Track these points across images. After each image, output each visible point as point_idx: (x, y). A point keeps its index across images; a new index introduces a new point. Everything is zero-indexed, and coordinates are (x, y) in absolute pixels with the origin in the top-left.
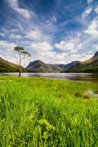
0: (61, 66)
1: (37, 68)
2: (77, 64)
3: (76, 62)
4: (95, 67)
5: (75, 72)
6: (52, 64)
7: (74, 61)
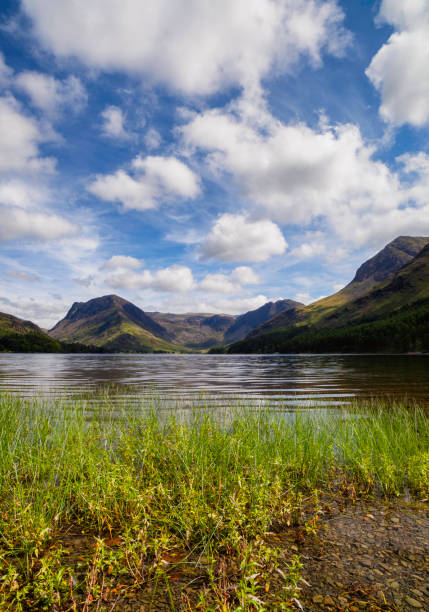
0: (215, 322)
1: (106, 333)
2: (287, 312)
3: (280, 304)
4: (359, 327)
5: (274, 348)
6: (173, 315)
7: (274, 302)
